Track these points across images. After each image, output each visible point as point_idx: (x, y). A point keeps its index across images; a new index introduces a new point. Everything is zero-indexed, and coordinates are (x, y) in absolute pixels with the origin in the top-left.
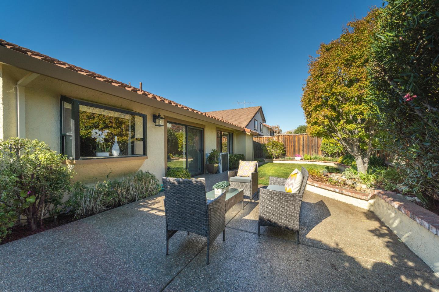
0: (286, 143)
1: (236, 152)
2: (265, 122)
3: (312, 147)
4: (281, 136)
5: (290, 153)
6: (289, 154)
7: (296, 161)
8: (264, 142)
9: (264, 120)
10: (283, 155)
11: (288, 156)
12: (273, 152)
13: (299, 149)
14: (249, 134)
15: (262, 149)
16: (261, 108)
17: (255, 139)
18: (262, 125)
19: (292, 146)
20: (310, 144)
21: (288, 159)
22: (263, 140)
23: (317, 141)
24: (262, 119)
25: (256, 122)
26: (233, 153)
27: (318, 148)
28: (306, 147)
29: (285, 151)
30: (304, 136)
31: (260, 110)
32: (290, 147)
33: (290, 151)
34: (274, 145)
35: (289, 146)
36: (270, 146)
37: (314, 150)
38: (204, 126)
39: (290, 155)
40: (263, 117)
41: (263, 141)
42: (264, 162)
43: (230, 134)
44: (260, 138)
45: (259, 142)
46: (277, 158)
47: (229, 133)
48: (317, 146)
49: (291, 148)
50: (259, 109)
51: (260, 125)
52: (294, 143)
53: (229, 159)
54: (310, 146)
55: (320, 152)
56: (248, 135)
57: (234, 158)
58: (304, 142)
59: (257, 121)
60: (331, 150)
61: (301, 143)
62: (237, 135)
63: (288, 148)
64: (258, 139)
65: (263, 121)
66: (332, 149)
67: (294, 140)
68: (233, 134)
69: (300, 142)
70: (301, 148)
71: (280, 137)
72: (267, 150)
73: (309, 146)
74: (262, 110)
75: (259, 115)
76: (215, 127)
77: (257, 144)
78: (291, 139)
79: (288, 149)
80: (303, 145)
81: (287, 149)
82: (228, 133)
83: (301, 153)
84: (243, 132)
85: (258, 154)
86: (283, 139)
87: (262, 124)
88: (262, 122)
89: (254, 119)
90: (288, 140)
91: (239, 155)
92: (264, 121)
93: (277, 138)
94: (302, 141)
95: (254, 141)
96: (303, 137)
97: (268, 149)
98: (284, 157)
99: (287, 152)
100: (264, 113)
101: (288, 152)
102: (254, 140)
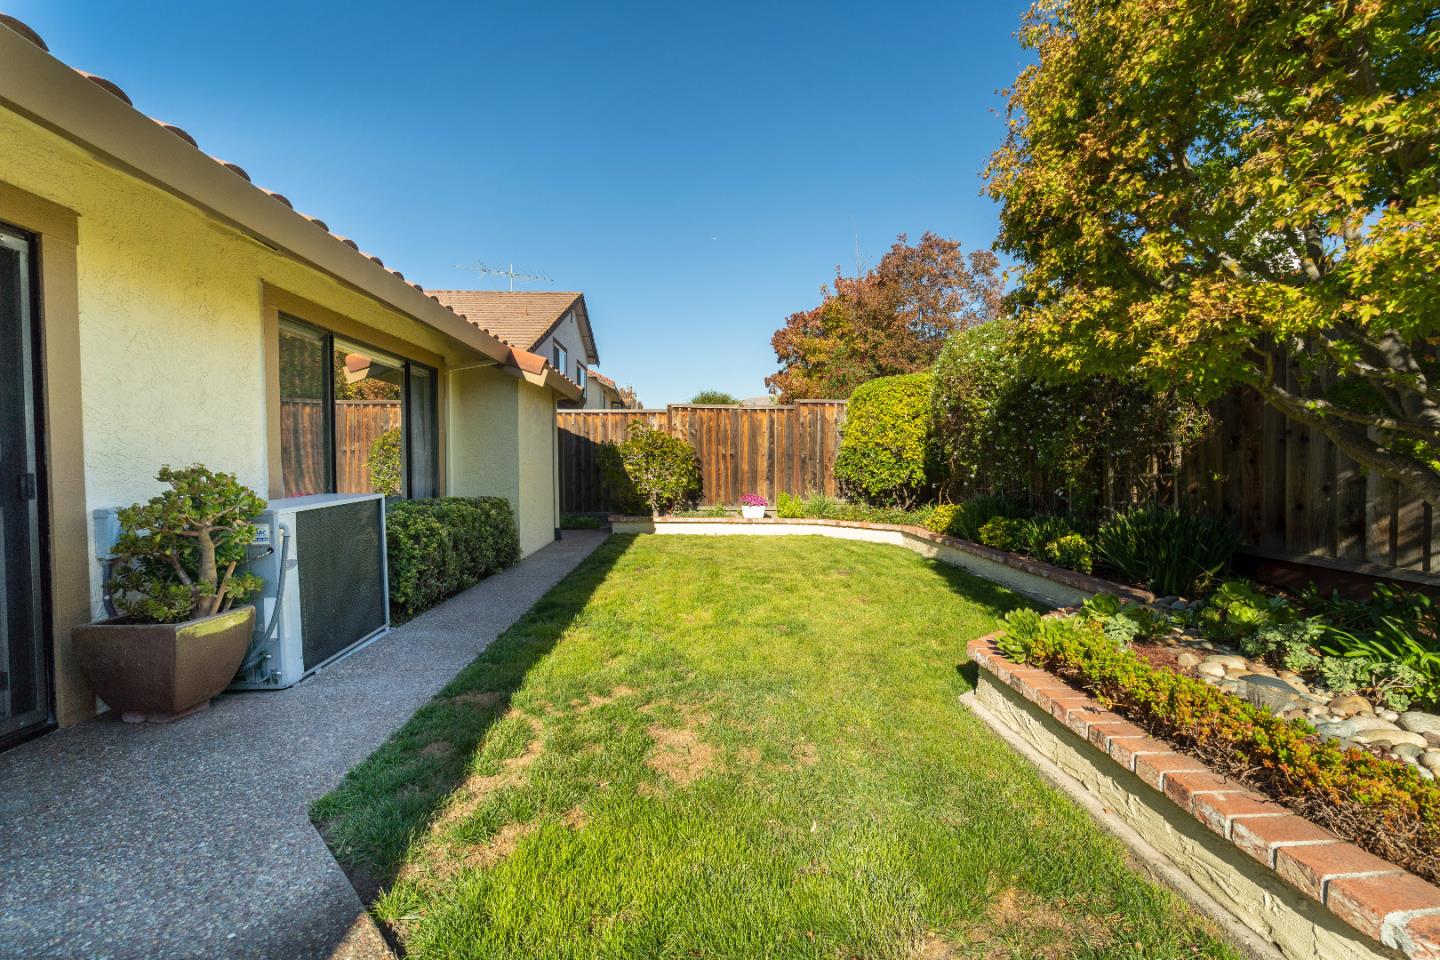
0: (701, 444)
1: (457, 483)
2: (597, 362)
3: (803, 461)
4: (680, 413)
5: (718, 486)
6: (714, 490)
7: (750, 522)
8: (606, 435)
9: (591, 353)
10: (692, 498)
11: (710, 502)
12: (651, 482)
13: (754, 472)
14: (539, 380)
15: (598, 470)
16: (581, 300)
17: (565, 420)
18: (582, 372)
19: (729, 458)
20: (796, 452)
21: (710, 515)
22: (604, 425)
23: (822, 438)
24: (586, 350)
25: (562, 354)
26: (435, 493)
27: (824, 468)
28: (780, 463)
29: (700, 480)
30: (775, 415)
31: (578, 308)
32: (718, 462)
33: (718, 479)
34: (656, 452)
35: (714, 458)
36: (637, 454)
37: (809, 476)
38: (68, 218)
39: (718, 495)
40: (588, 339)
41: (600, 429)
42: (610, 529)
43: (414, 370)
44: (590, 419)
45: (582, 434)
46: (665, 508)
47: (407, 365)
48: (822, 461)
49: (722, 467)
50: (575, 303)
51: (579, 370)
52: (735, 445)
53: (394, 542)
54: (795, 459)
55: (832, 486)
56: (532, 387)
57: (433, 532)
58: (772, 443)
59: (565, 350)
60: (883, 476)
61: (764, 442)
62: (466, 386)
63: (710, 465)
64: (581, 419)
65: (588, 357)
66: (887, 472)
67: (736, 431)
68: (434, 377)
69: (760, 441)
70: (763, 464)
71: (679, 416)
72: (625, 475)
73: (790, 457)
74: (585, 310)
75: (571, 328)
76: (254, 288)
77: (574, 443)
78: (722, 425)
79: (712, 471)
80: (771, 456)
81: (705, 468)
82: (396, 364)
83: (763, 487)
84: (505, 369)
85: (579, 492)
86: (691, 425)
87: (586, 369)
88: (584, 362)
89: (555, 340)
90: (709, 431)
91: (475, 503)
92: (593, 357)
93: (664, 420)
94: (767, 436)
95: (559, 429)
96: (772, 422)
97: (628, 468)
98: (695, 506)
99: (705, 482)
100: (591, 324)
101: (710, 483)
102: (561, 422)
